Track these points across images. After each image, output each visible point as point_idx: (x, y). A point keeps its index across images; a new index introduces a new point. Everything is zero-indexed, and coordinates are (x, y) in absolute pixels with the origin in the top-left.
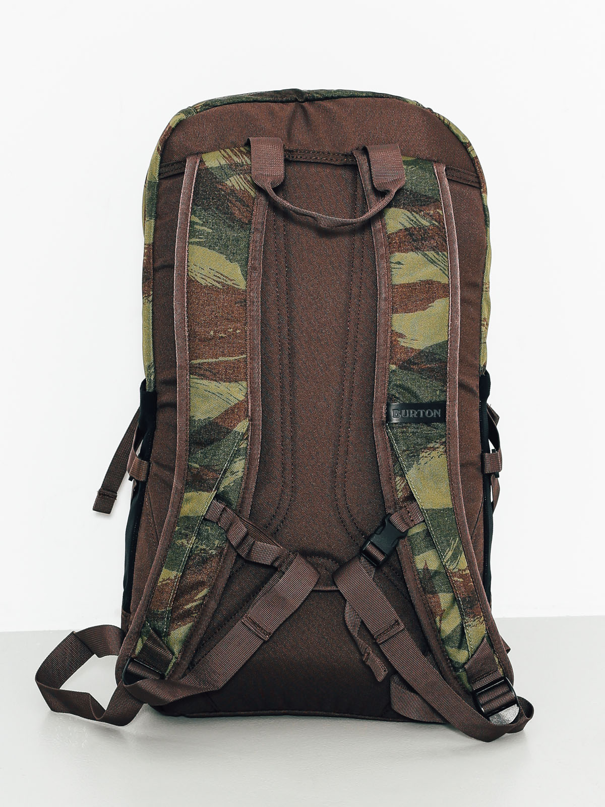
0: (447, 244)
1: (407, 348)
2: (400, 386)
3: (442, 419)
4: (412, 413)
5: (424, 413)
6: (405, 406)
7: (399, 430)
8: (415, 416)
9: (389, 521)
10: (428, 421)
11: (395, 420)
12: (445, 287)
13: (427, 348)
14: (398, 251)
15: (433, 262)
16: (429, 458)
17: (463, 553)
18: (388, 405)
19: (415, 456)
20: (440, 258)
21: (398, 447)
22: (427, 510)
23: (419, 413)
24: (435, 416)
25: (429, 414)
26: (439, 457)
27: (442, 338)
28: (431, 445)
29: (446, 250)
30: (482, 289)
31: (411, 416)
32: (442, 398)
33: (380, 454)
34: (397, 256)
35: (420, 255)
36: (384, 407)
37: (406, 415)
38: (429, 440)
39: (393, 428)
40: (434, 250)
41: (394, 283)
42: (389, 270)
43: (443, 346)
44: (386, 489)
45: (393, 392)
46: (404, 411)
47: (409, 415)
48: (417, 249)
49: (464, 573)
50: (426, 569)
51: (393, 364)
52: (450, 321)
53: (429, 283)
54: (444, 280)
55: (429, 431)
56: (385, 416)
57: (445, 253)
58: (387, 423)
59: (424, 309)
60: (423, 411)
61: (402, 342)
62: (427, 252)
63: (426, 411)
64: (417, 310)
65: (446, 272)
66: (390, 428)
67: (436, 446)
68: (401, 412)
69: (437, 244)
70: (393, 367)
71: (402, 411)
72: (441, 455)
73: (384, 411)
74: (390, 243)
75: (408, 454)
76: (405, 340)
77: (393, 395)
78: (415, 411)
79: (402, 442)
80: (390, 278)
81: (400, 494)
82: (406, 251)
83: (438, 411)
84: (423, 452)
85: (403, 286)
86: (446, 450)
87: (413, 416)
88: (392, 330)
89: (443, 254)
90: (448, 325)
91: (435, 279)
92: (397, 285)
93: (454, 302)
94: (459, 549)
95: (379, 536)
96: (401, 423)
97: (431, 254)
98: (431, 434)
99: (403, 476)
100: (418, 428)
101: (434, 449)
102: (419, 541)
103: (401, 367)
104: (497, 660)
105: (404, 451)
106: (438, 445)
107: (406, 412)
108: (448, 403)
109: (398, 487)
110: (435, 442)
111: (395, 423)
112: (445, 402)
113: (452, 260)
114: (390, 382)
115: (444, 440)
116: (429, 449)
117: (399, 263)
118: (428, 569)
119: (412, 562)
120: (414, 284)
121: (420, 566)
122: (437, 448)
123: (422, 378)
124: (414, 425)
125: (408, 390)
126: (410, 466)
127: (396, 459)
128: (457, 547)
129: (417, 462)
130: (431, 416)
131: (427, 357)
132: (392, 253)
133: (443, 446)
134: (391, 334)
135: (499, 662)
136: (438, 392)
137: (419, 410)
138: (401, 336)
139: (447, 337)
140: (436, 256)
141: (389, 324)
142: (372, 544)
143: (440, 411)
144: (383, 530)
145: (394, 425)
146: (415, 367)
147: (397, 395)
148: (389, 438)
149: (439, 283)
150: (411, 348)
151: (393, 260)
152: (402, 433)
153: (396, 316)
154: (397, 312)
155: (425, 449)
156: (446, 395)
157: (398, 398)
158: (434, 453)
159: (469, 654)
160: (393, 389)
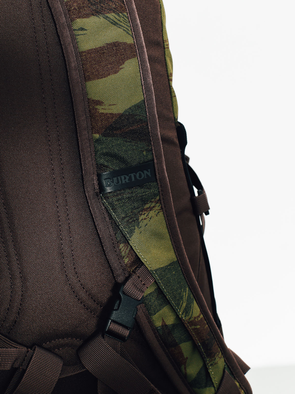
0: (125, 5)
1: (107, 114)
2: (107, 154)
3: (153, 178)
4: (124, 179)
5: (135, 176)
6: (115, 174)
7: (115, 199)
8: (127, 182)
9: (124, 293)
10: (140, 184)
11: (109, 190)
12: (131, 46)
13: (126, 111)
14: (79, 17)
15: (115, 24)
16: (148, 219)
17: (194, 300)
18: (99, 176)
19: (134, 221)
20: (122, 19)
21: (117, 215)
22: (156, 271)
23: (130, 178)
24: (146, 177)
25: (140, 176)
26: (157, 216)
27: (139, 98)
28: (147, 206)
29: (125, 10)
30: (164, 46)
31: (124, 182)
32: (150, 157)
33: (101, 226)
34: (79, 22)
35: (102, 18)
36: (95, 178)
37: (118, 182)
38: (144, 201)
39: (108, 198)
40: (114, 12)
41: (81, 51)
42: (73, 38)
43: (140, 106)
44: (112, 258)
45: (102, 161)
46: (115, 179)
47: (122, 182)
48: (97, 13)
49: (199, 319)
50: (164, 326)
51: (95, 133)
52: (142, 80)
53: (116, 45)
54: (130, 40)
55: (144, 192)
56: (97, 187)
57: (125, 14)
58: (100, 193)
59: (116, 72)
60: (134, 175)
61: (101, 109)
62: (108, 15)
63: (136, 174)
64: (109, 74)
65: (130, 33)
66: (105, 198)
67: (152, 206)
68: (113, 180)
69: (116, 5)
70: (97, 136)
71: (114, 178)
72: (158, 212)
73: (96, 182)
74: (69, 11)
75: (128, 221)
76: (103, 107)
77: (101, 165)
78: (126, 176)
79: (119, 210)
80: (76, 47)
81: (126, 260)
82: (87, 16)
83: (148, 171)
84: (141, 214)
85: (90, 52)
86: (162, 207)
87: (125, 181)
88: (88, 99)
89: (124, 15)
90: (142, 85)
91: (121, 40)
92: (84, 52)
93: (142, 61)
94: (190, 298)
95: (119, 311)
96: (115, 191)
97: (112, 16)
98: (146, 195)
99: (127, 242)
100: (132, 193)
101: (151, 209)
102: (152, 301)
103: (104, 135)
104: (238, 384)
105: (123, 218)
106: (153, 204)
107: (118, 179)
108: (155, 161)
109: (123, 254)
110: (151, 202)
111: (109, 193)
112: (153, 160)
113: (133, 20)
114: (96, 152)
115: (158, 198)
116: (146, 210)
117: (82, 29)
118: (166, 325)
119: (151, 323)
120: (102, 48)
121: (158, 324)
122: (154, 207)
123: (126, 141)
124: (128, 191)
125: (114, 156)
126: (131, 232)
127: (116, 227)
128: (189, 296)
129: (138, 226)
130: (142, 178)
131: (128, 119)
132: (72, 20)
133: (158, 205)
134: (89, 103)
135: (240, 385)
136: (145, 153)
137: (130, 175)
138: (99, 103)
139: (143, 97)
140: (117, 17)
141: (85, 93)
142: (113, 321)
143: (149, 170)
144: (120, 303)
145: (109, 195)
146: (118, 132)
147: (106, 164)
148: (105, 208)
149: (125, 44)
150: (111, 114)
151: (75, 27)
152: (118, 200)
153: (89, 84)
154: (90, 79)
155: (142, 211)
156: (153, 154)
157: (107, 167)
158: (152, 213)
159: (215, 389)
160: (101, 158)
